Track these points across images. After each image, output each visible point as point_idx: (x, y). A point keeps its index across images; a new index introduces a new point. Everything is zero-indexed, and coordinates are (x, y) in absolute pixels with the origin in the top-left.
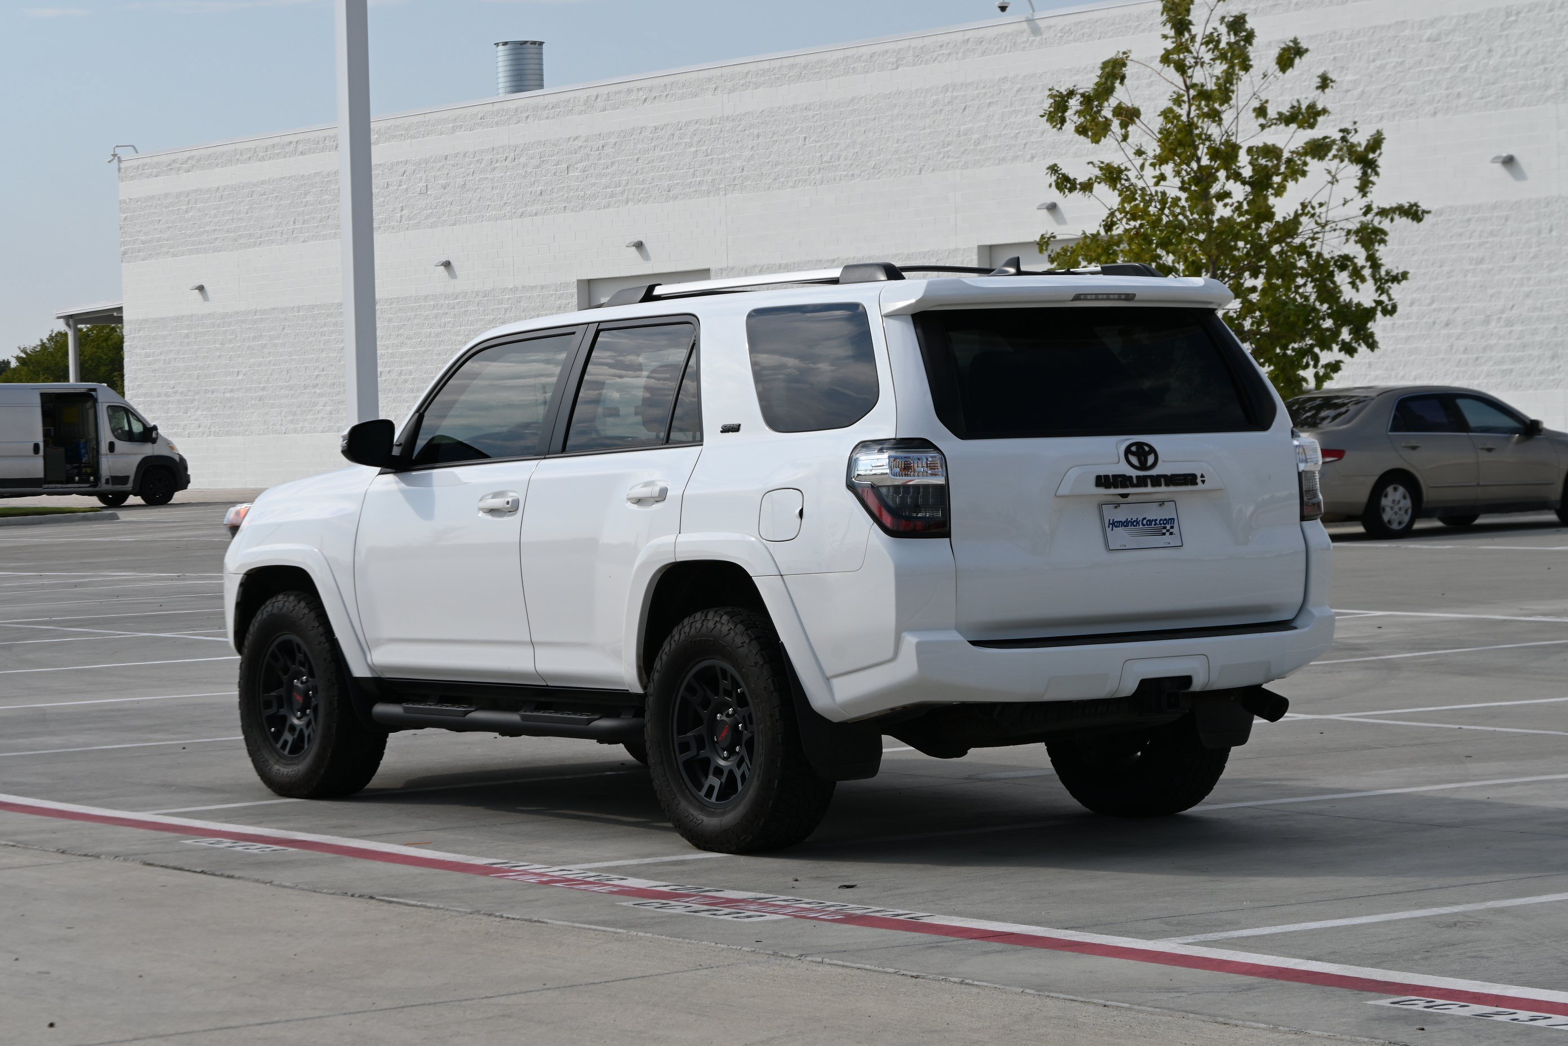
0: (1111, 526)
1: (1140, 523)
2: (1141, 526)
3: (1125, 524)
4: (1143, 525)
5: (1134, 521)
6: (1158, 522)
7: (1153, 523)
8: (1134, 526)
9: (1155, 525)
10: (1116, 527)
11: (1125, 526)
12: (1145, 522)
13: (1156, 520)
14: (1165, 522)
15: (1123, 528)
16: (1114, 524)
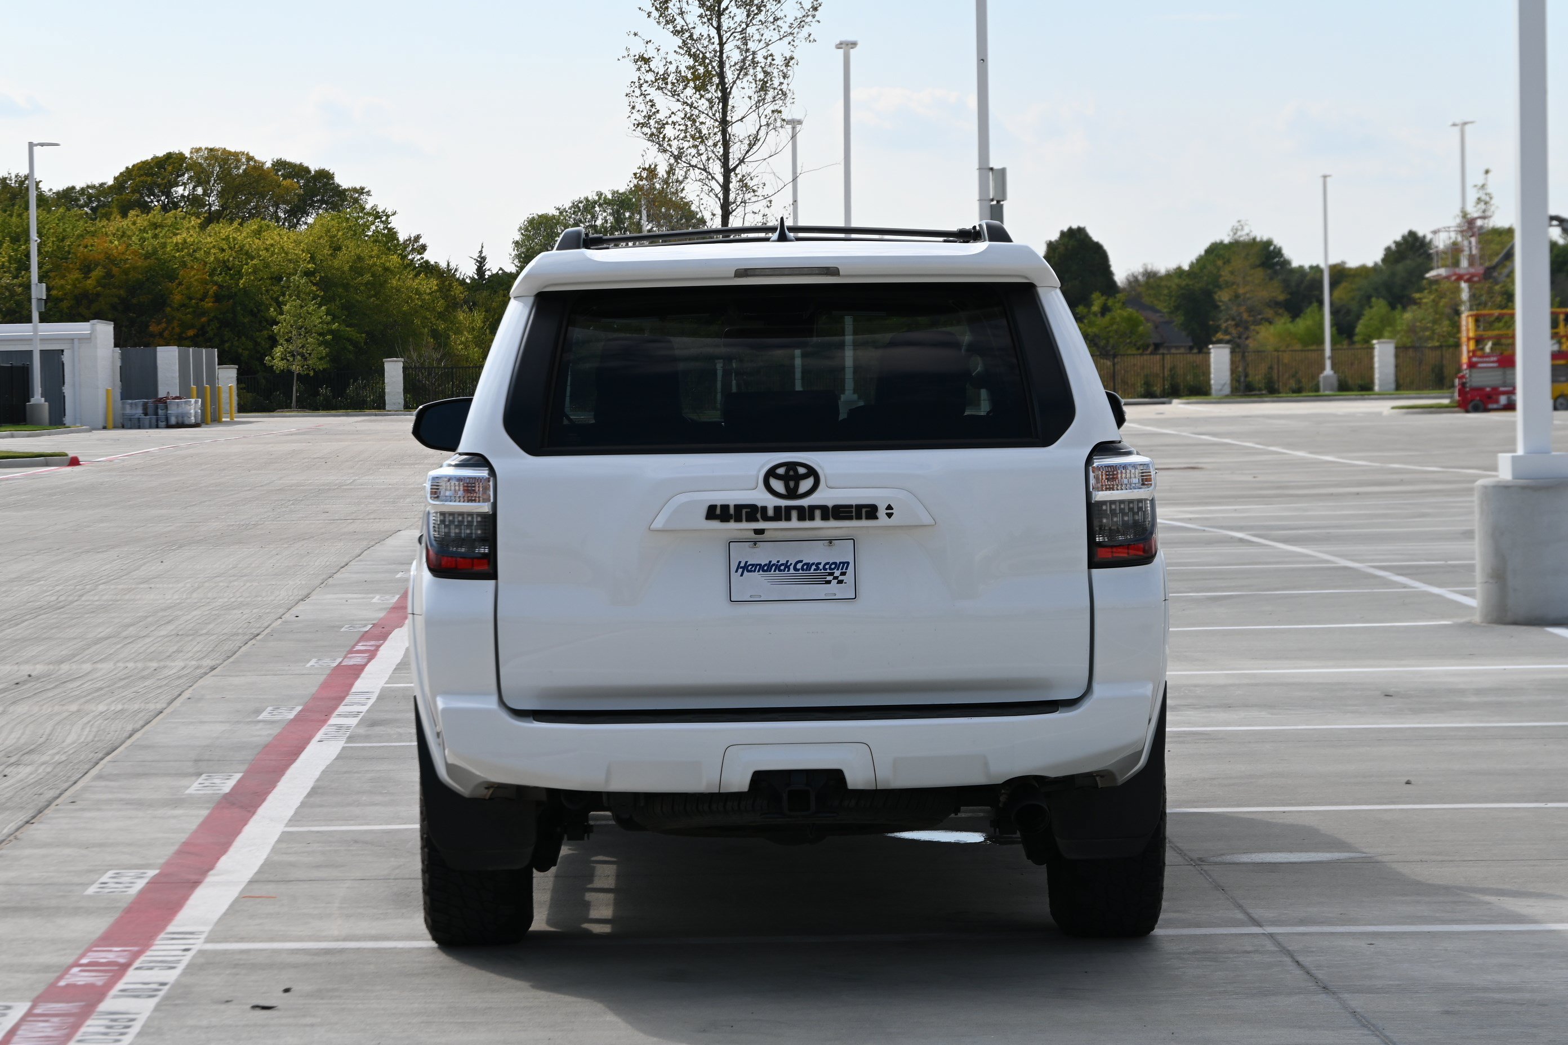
0: (740, 570)
1: (792, 567)
2: (792, 571)
3: (767, 568)
4: (795, 569)
5: (782, 565)
6: (821, 567)
7: (814, 567)
8: (780, 570)
9: (815, 570)
10: (748, 571)
11: (764, 571)
12: (799, 566)
13: (820, 563)
14: (833, 566)
15: (761, 572)
16: (746, 568)
